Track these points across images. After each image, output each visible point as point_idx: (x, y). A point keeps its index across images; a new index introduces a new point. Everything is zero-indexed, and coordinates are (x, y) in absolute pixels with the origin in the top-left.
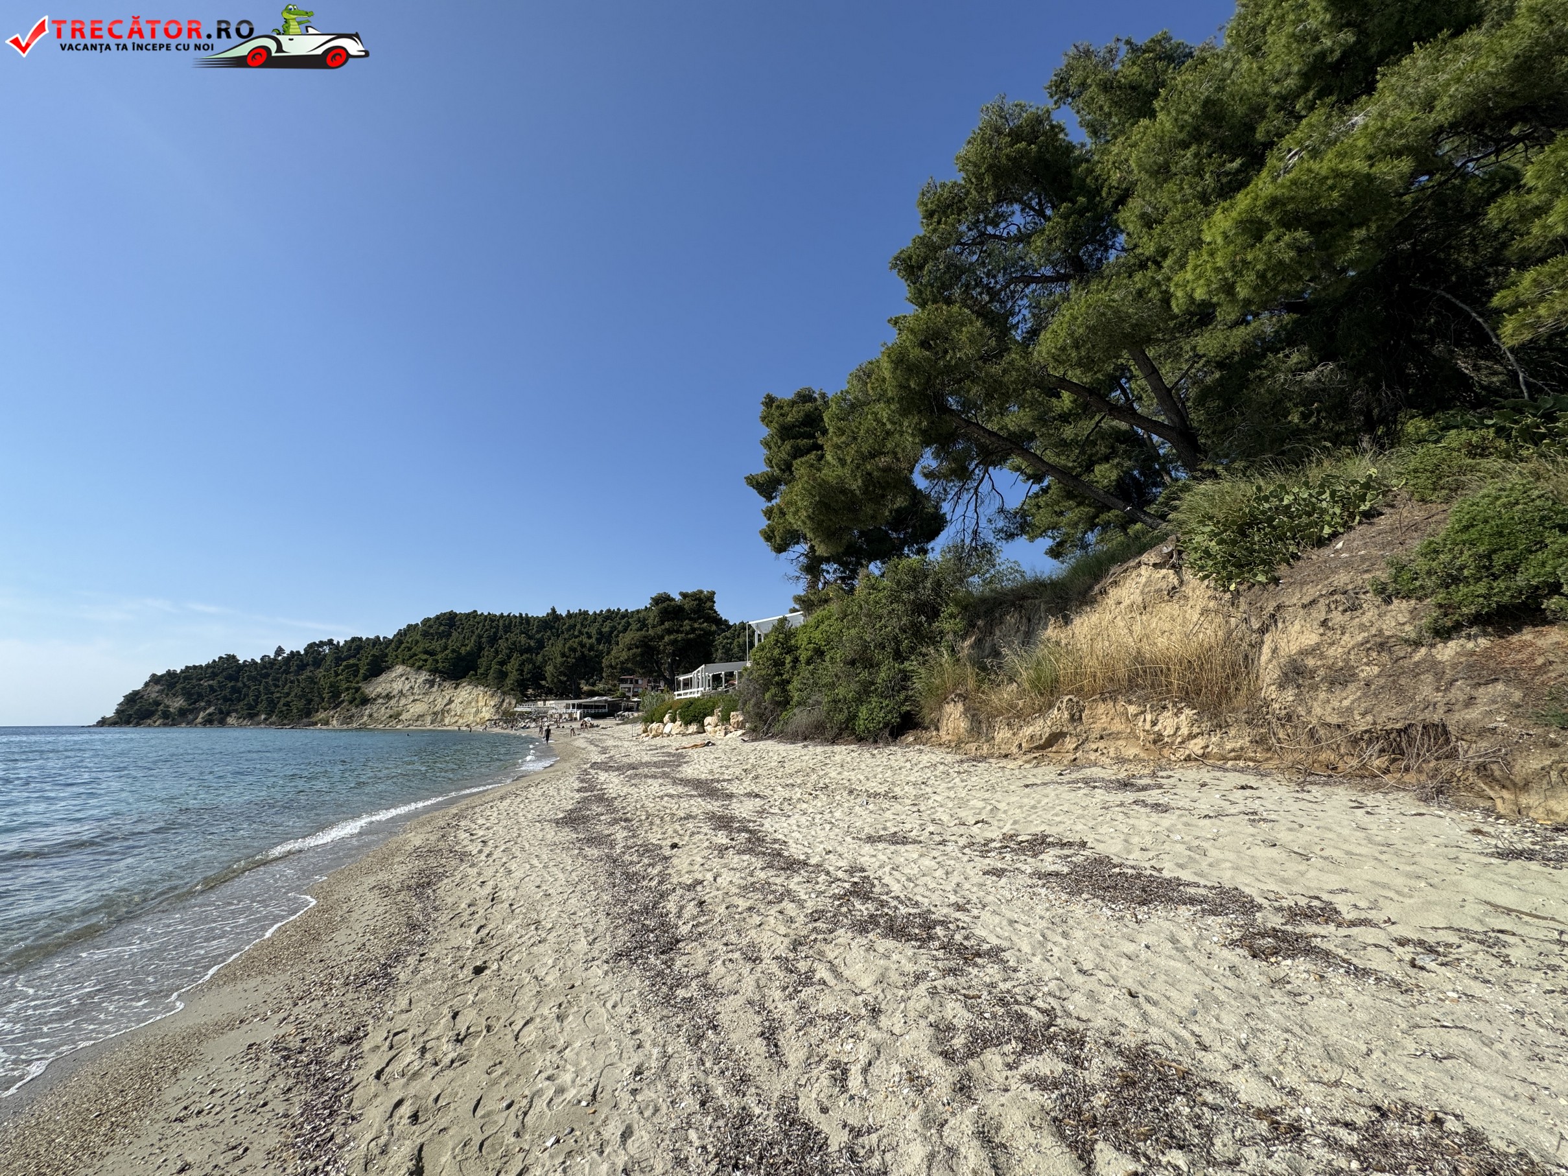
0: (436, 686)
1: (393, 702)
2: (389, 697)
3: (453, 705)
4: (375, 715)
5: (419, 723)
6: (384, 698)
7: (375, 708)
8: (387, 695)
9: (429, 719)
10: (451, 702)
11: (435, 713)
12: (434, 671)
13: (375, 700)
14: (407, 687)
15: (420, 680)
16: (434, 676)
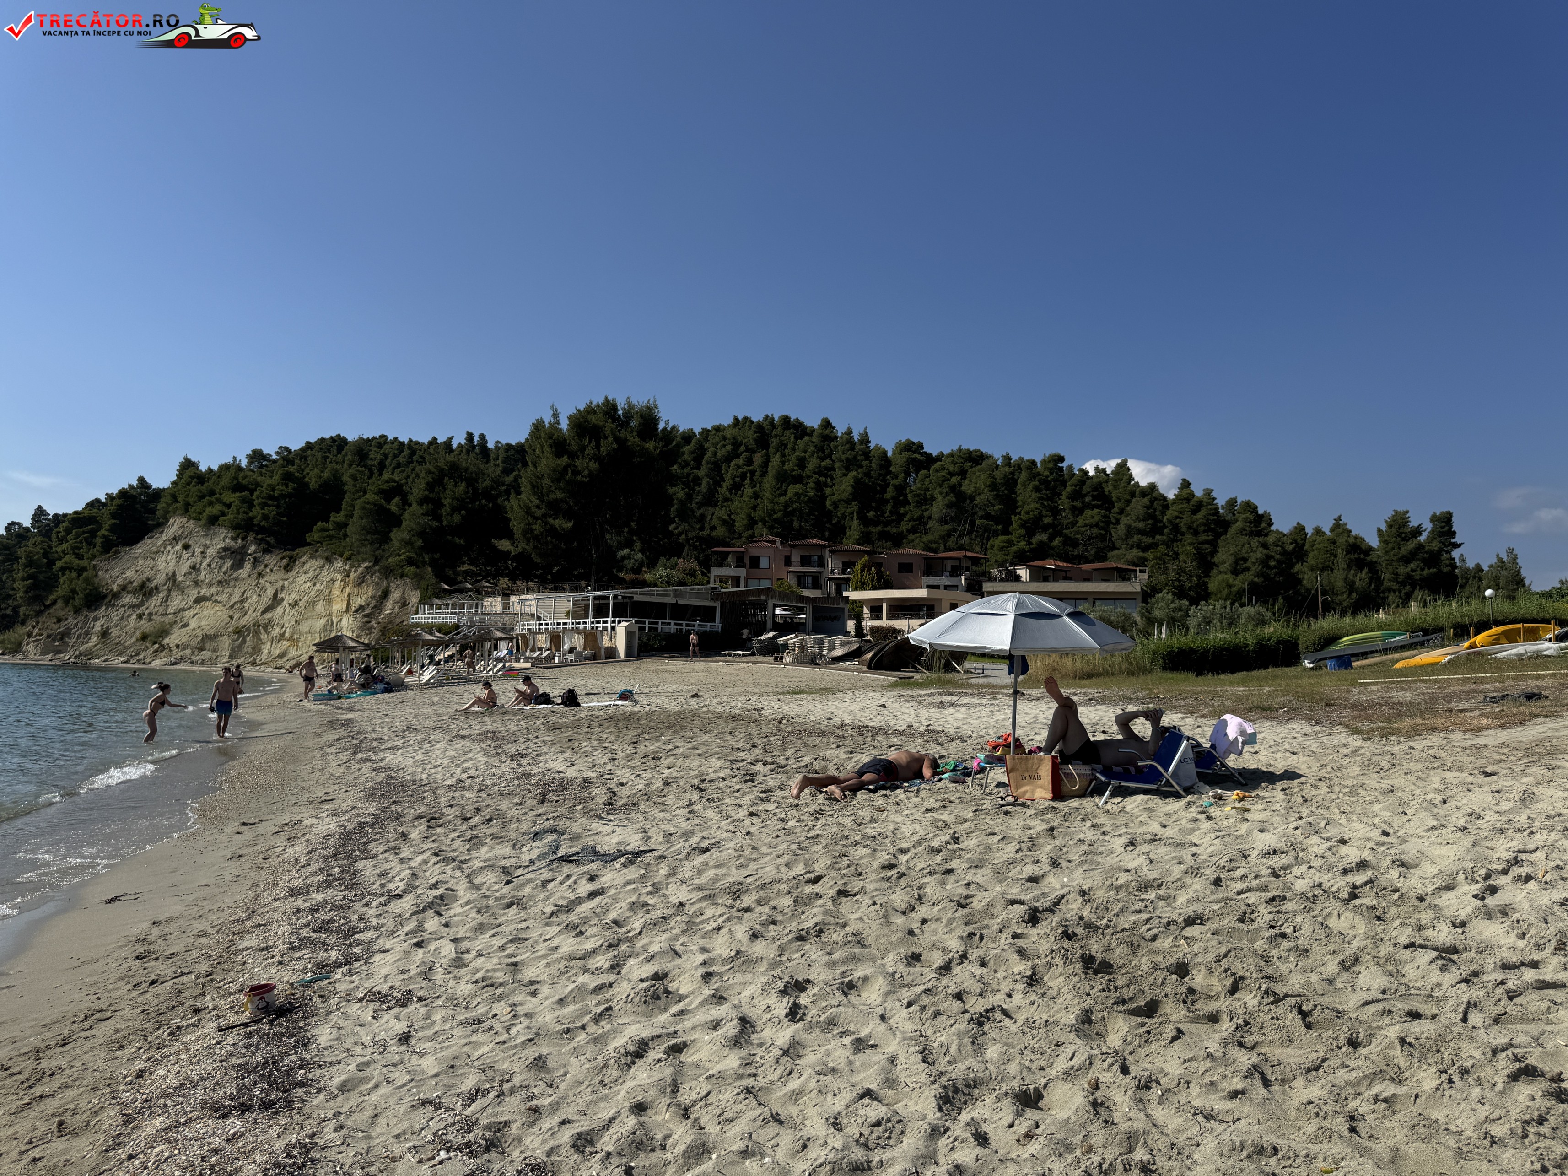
0: (248, 566)
1: (154, 603)
2: (145, 590)
3: (279, 610)
4: (114, 632)
5: (206, 654)
6: (134, 592)
7: (115, 615)
8: (143, 586)
9: (225, 644)
10: (276, 600)
11: (238, 632)
12: (243, 528)
13: (116, 596)
14: (185, 567)
15: (211, 552)
16: (243, 539)
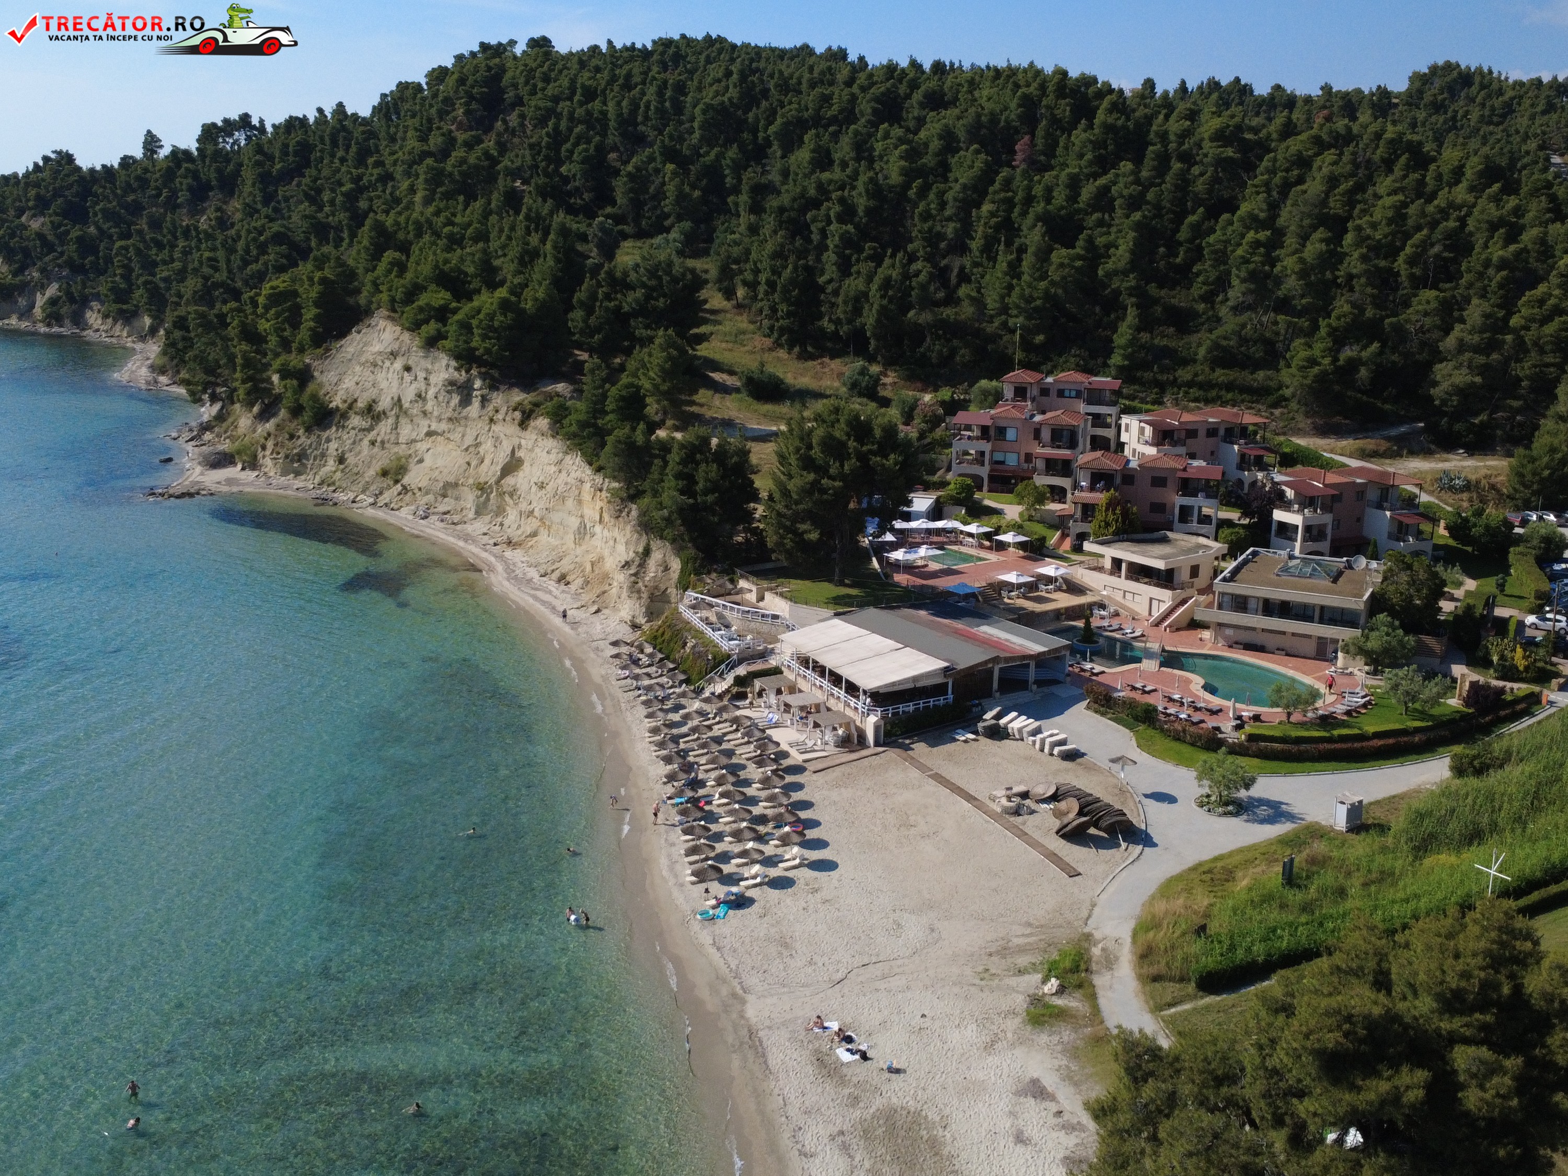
0: (475, 401)
1: (384, 429)
2: (374, 411)
4: (350, 457)
6: (363, 411)
8: (370, 405)
12: (465, 359)
13: (344, 415)
14: (410, 392)
16: (467, 372)
